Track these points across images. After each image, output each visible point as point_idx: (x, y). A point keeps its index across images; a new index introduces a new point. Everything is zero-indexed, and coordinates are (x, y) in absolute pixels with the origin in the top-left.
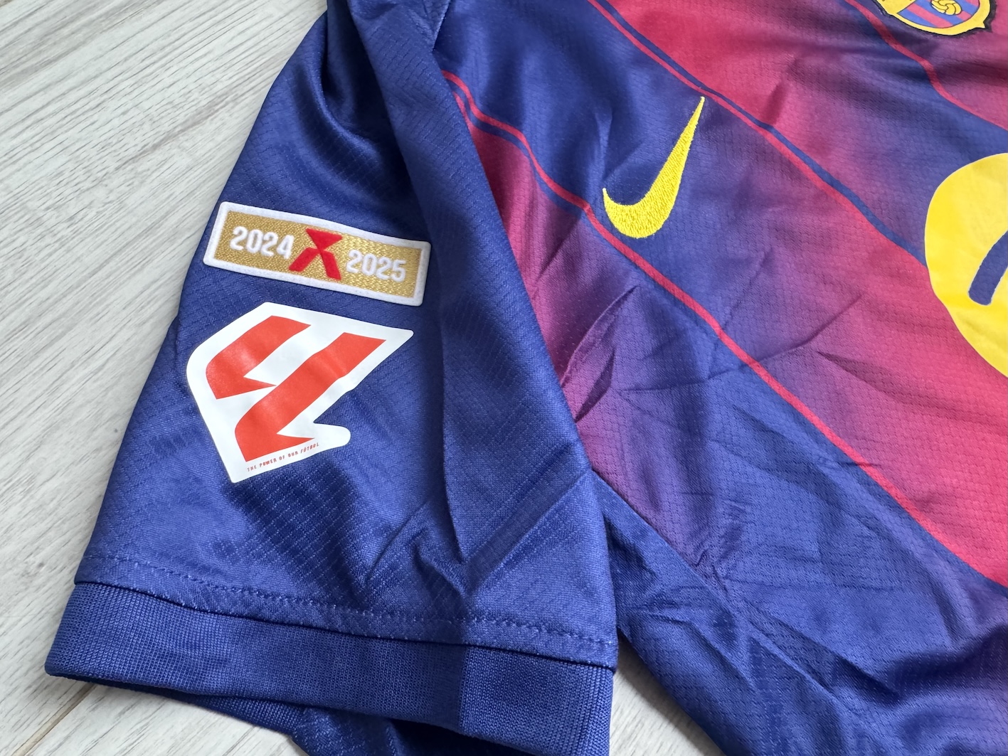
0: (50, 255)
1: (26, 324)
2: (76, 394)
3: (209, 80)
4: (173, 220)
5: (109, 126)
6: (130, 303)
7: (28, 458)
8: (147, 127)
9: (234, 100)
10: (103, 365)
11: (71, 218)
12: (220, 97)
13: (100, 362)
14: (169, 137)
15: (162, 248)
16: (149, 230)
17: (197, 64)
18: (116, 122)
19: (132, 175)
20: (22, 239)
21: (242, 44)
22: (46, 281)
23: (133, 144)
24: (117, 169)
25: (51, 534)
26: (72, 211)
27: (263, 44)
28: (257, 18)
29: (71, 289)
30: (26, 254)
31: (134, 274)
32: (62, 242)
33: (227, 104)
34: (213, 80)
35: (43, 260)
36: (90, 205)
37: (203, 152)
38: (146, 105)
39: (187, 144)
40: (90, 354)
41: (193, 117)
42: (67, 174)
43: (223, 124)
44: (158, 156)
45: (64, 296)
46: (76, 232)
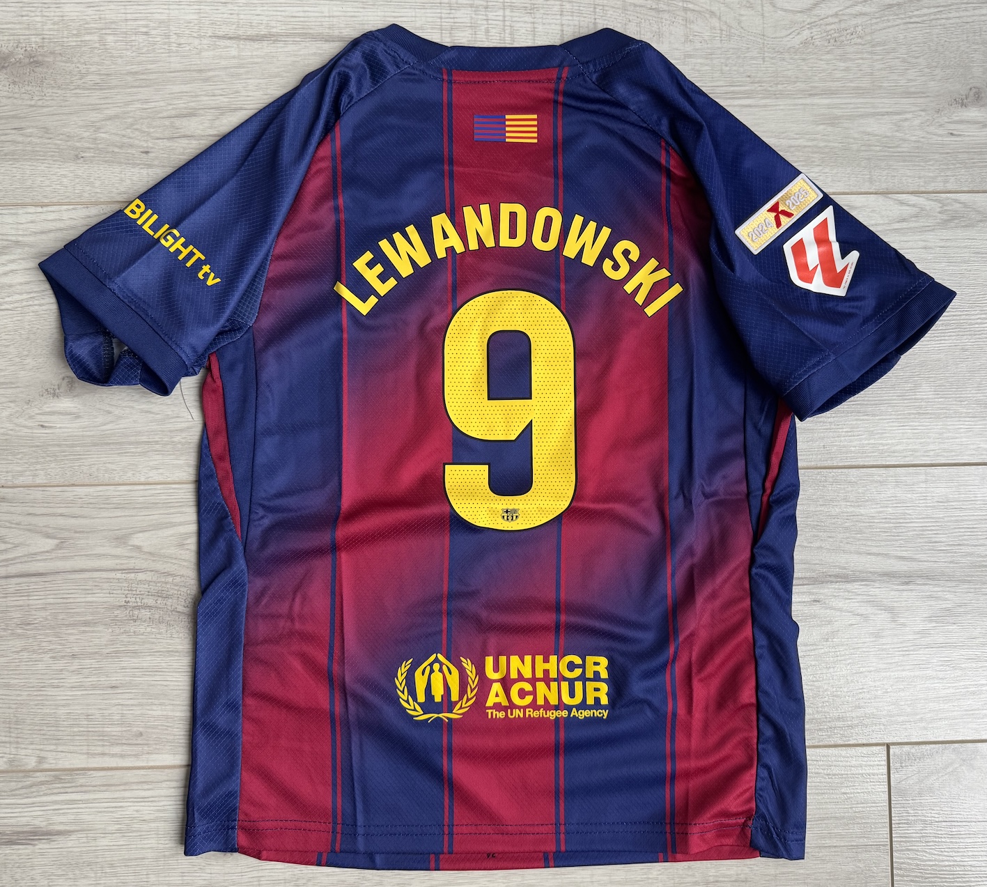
0: (163, 53)
1: (136, 73)
2: (132, 111)
3: (273, 23)
4: (211, 74)
5: (221, 15)
6: (172, 94)
7: (103, 120)
8: (234, 26)
9: (274, 41)
10: (147, 109)
11: (180, 44)
12: (270, 35)
13: (147, 107)
14: (237, 38)
15: (199, 82)
16: (200, 71)
17: (275, 13)
18: (225, 16)
19: (211, 43)
20: (158, 39)
21: (299, 17)
22: (153, 62)
23: (224, 30)
24: (210, 36)
25: (92, 150)
26: (182, 41)
27: (307, 23)
28: (316, 9)
29: (159, 72)
30: (155, 46)
31: (182, 84)
32: (170, 51)
33: (271, 40)
34: (275, 25)
35: (159, 53)
36: (189, 44)
37: (244, 54)
38: (242, 17)
39: (241, 46)
40: (146, 101)
41: (253, 36)
42: (192, 25)
43: (261, 48)
44: (228, 43)
45: (155, 73)
46: (177, 52)
